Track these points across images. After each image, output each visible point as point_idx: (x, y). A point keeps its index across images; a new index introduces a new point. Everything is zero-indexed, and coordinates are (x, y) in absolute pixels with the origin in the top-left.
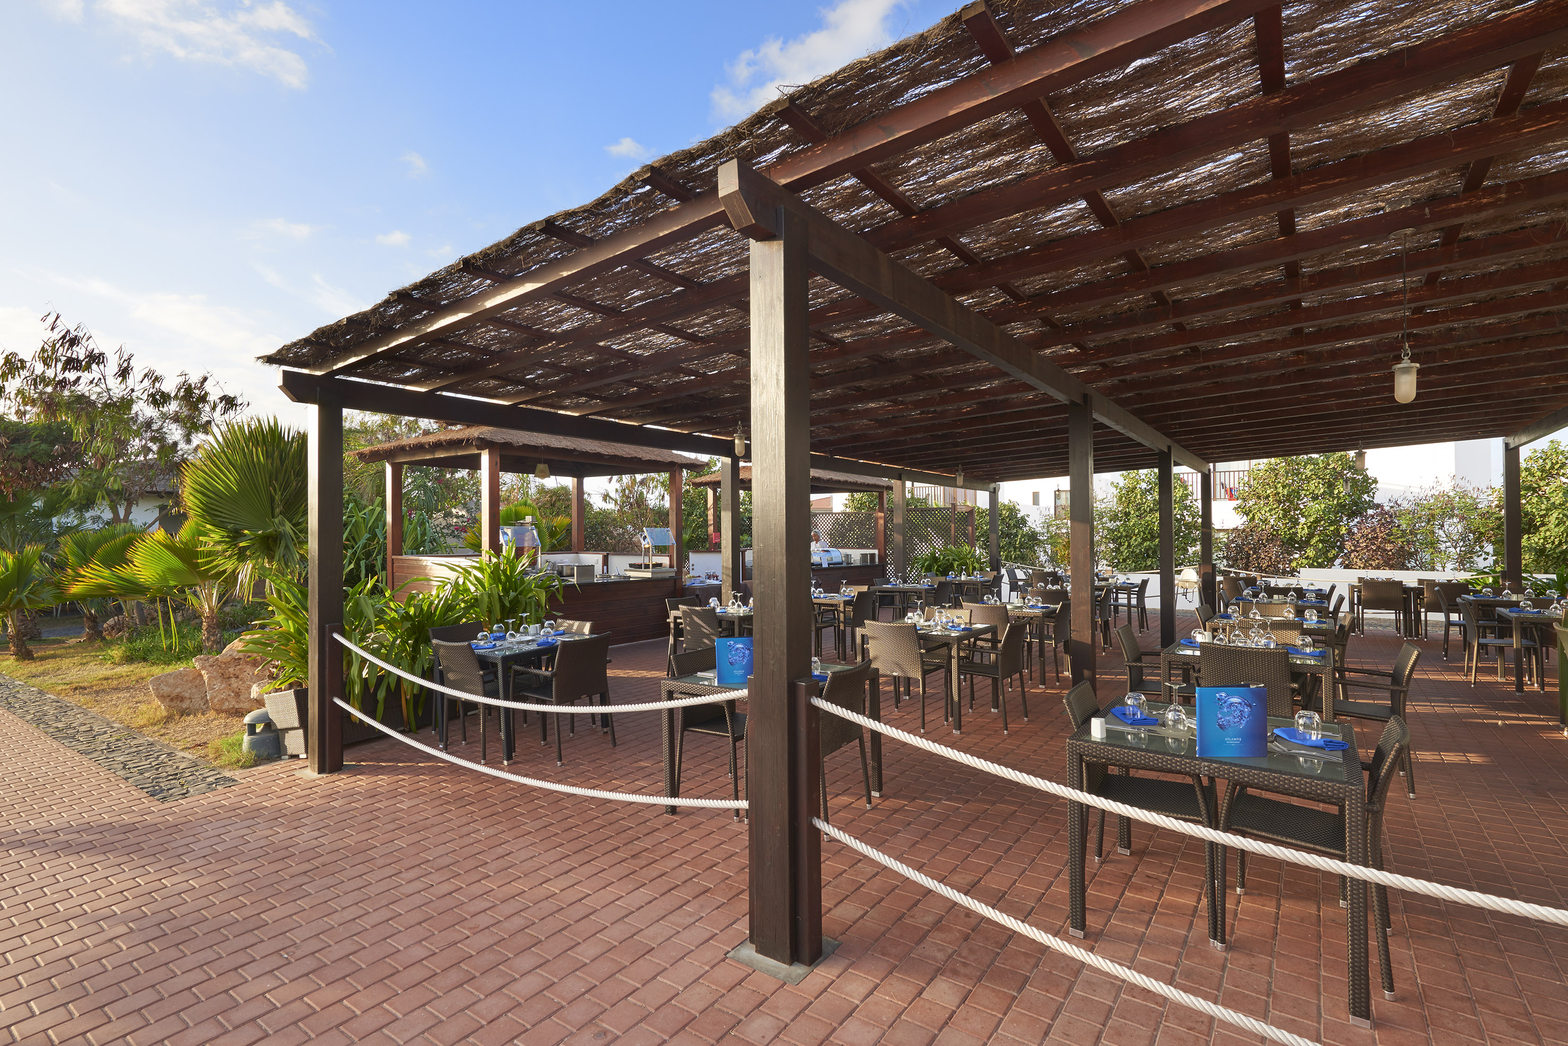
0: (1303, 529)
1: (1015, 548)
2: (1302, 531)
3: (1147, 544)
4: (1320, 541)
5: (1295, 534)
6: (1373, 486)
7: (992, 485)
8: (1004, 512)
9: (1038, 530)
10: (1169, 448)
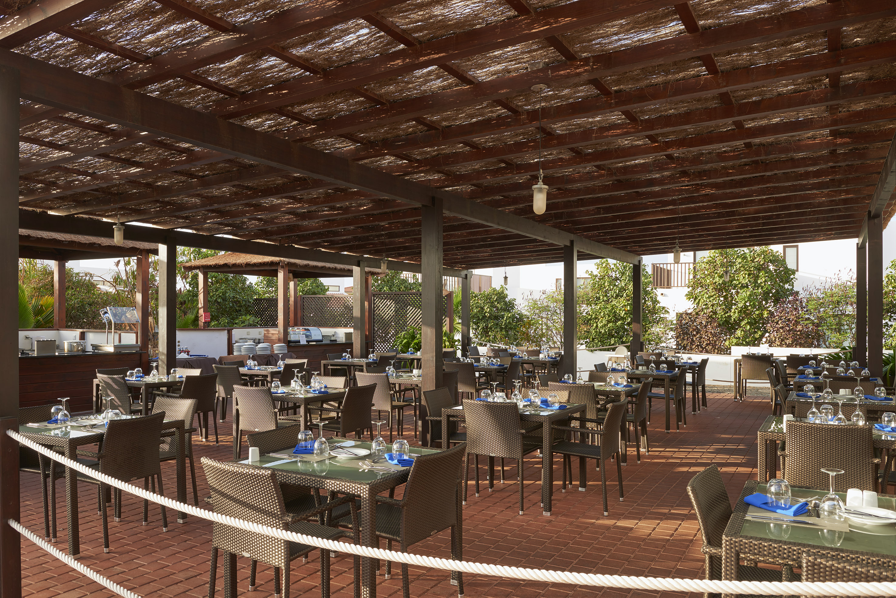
0: (735, 312)
1: (501, 329)
2: (734, 315)
3: (610, 325)
4: (748, 323)
5: (730, 316)
6: (792, 277)
7: (464, 272)
8: (493, 297)
9: (525, 312)
10: (572, 242)
